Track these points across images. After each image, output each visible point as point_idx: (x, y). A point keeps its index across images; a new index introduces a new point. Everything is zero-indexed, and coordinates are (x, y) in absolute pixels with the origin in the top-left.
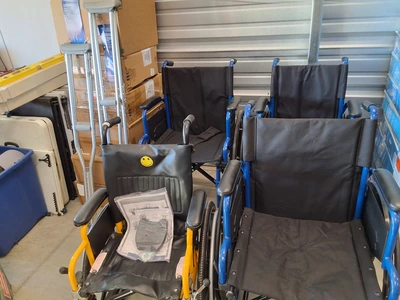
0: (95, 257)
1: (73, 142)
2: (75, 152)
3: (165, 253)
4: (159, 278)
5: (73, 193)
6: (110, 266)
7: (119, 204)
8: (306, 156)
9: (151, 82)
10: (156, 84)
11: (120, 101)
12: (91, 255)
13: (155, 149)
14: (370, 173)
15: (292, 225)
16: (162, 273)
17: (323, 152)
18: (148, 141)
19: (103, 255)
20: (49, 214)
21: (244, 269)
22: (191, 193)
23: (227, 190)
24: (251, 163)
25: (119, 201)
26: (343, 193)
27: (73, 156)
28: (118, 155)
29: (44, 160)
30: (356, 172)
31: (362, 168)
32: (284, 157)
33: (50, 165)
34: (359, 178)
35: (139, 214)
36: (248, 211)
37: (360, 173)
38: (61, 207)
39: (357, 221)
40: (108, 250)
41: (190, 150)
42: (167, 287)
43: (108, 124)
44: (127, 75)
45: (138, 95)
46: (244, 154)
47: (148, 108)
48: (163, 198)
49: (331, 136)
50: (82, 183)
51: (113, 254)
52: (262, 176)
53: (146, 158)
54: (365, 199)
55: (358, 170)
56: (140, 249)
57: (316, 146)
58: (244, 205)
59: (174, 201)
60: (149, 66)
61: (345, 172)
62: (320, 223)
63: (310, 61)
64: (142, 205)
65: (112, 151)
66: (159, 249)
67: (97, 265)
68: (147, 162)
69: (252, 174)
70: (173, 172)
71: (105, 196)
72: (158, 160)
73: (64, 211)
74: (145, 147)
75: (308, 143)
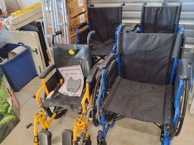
0: (49, 93)
3: (79, 94)
4: (74, 103)
6: (55, 97)
7: (60, 71)
8: (146, 52)
9: (83, 15)
10: (85, 16)
11: (66, 24)
12: (47, 92)
13: (75, 46)
14: (178, 61)
15: (138, 85)
16: (76, 101)
17: (155, 50)
19: (53, 92)
20: (38, 76)
23: (104, 66)
24: (120, 55)
25: (60, 69)
26: (164, 71)
28: (59, 49)
29: (35, 51)
31: (174, 59)
32: (136, 52)
33: (37, 54)
34: (172, 64)
35: (69, 76)
37: (173, 61)
39: (170, 85)
40: (55, 90)
41: (91, 47)
42: (77, 107)
43: (55, 34)
44: (69, 11)
45: (76, 22)
46: (117, 51)
47: (79, 28)
48: (79, 69)
49: (159, 42)
51: (57, 92)
52: (126, 62)
53: (71, 50)
55: (172, 60)
56: (68, 91)
57: (152, 47)
59: (84, 71)
60: (82, 7)
61: (166, 60)
62: (152, 85)
63: (163, 4)
64: (70, 72)
65: (56, 47)
66: (77, 91)
67: (49, 96)
68: (72, 52)
69: (121, 60)
70: (83, 58)
71: (54, 67)
72: (77, 52)
74: (71, 45)
75: (149, 45)
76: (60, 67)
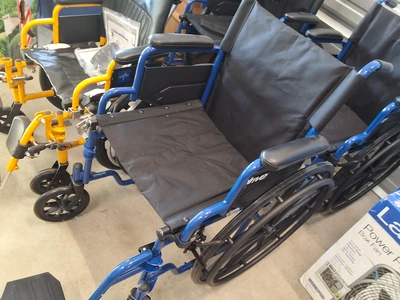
6: (61, 55)
7: (105, 17)
17: (286, 82)
24: (225, 54)
31: (311, 127)
35: (116, 38)
48: (134, 32)
52: (226, 76)
55: (306, 128)
56: (92, 61)
61: (293, 120)
75: (281, 61)
76: (109, 8)
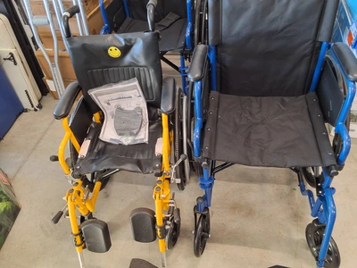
0: (81, 144)
1: (33, 38)
2: (37, 48)
3: (143, 136)
4: (141, 157)
5: (44, 90)
6: (96, 151)
7: (94, 97)
8: (271, 35)
12: (76, 144)
13: (121, 39)
14: (329, 47)
15: (255, 103)
16: (143, 152)
17: (286, 30)
18: (110, 30)
19: (87, 143)
20: (26, 111)
21: (215, 143)
22: (161, 81)
23: (197, 75)
24: (216, 46)
25: (93, 93)
26: (302, 69)
27: (36, 53)
28: (84, 48)
29: (9, 59)
30: (316, 47)
31: (321, 43)
32: (249, 38)
33: (15, 64)
34: (318, 54)
35: (113, 104)
36: (214, 94)
37: (320, 48)
38: (36, 103)
39: (312, 94)
40: (91, 137)
41: (157, 37)
42: (149, 163)
43: (68, 14)
46: (210, 38)
48: (134, 87)
49: (295, 12)
50: (51, 79)
51: (95, 141)
52: (228, 59)
53: (113, 48)
54: (322, 73)
55: (317, 45)
56: (120, 134)
57: (280, 24)
58: (210, 89)
59: (145, 90)
61: (306, 48)
62: (279, 98)
64: (116, 95)
65: (78, 44)
66: (137, 133)
67: (83, 151)
68: (114, 53)
69: (217, 59)
70: (142, 61)
71: (78, 89)
72: (126, 50)
73: (40, 106)
74: (110, 37)
75: (274, 20)
76: (92, 88)
